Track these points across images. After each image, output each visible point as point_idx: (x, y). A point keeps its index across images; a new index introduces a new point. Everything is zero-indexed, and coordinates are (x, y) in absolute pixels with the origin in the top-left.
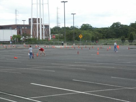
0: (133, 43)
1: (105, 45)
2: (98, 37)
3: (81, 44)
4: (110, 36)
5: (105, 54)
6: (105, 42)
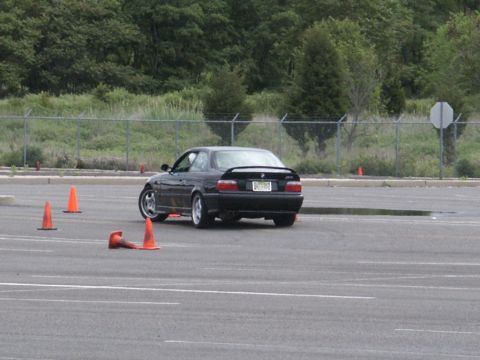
0: (338, 151)
4: (79, 67)
6: (11, 127)
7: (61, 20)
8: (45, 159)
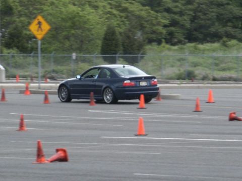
1: (180, 77)
2: (139, 35)
3: (41, 71)
4: (213, 30)
5: (184, 133)
6: (179, 60)
7: (204, 6)
8: (196, 76)
